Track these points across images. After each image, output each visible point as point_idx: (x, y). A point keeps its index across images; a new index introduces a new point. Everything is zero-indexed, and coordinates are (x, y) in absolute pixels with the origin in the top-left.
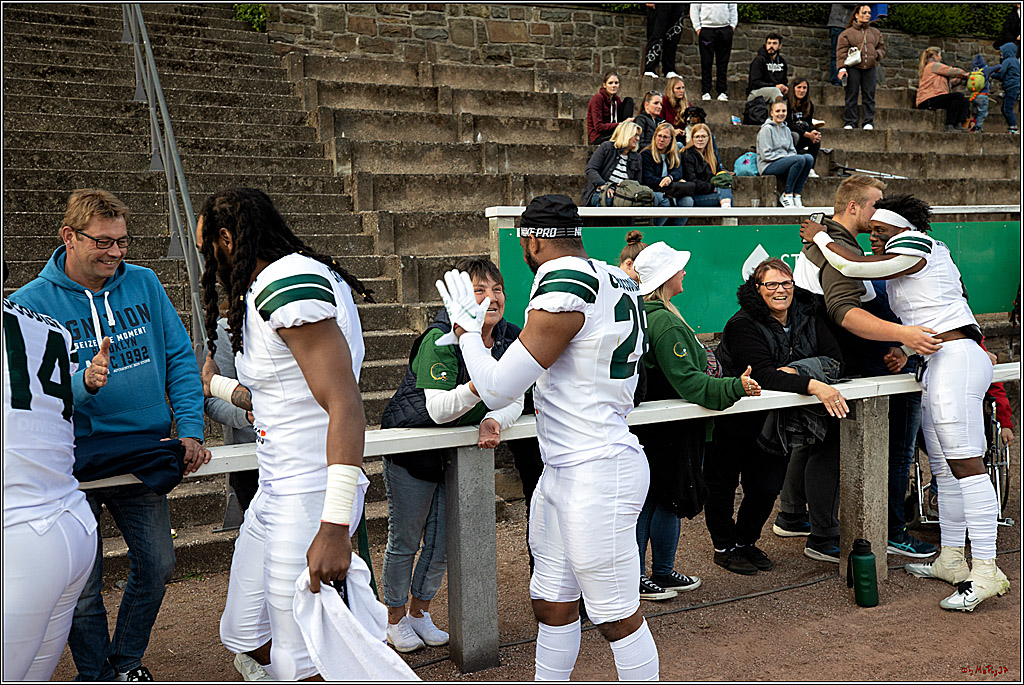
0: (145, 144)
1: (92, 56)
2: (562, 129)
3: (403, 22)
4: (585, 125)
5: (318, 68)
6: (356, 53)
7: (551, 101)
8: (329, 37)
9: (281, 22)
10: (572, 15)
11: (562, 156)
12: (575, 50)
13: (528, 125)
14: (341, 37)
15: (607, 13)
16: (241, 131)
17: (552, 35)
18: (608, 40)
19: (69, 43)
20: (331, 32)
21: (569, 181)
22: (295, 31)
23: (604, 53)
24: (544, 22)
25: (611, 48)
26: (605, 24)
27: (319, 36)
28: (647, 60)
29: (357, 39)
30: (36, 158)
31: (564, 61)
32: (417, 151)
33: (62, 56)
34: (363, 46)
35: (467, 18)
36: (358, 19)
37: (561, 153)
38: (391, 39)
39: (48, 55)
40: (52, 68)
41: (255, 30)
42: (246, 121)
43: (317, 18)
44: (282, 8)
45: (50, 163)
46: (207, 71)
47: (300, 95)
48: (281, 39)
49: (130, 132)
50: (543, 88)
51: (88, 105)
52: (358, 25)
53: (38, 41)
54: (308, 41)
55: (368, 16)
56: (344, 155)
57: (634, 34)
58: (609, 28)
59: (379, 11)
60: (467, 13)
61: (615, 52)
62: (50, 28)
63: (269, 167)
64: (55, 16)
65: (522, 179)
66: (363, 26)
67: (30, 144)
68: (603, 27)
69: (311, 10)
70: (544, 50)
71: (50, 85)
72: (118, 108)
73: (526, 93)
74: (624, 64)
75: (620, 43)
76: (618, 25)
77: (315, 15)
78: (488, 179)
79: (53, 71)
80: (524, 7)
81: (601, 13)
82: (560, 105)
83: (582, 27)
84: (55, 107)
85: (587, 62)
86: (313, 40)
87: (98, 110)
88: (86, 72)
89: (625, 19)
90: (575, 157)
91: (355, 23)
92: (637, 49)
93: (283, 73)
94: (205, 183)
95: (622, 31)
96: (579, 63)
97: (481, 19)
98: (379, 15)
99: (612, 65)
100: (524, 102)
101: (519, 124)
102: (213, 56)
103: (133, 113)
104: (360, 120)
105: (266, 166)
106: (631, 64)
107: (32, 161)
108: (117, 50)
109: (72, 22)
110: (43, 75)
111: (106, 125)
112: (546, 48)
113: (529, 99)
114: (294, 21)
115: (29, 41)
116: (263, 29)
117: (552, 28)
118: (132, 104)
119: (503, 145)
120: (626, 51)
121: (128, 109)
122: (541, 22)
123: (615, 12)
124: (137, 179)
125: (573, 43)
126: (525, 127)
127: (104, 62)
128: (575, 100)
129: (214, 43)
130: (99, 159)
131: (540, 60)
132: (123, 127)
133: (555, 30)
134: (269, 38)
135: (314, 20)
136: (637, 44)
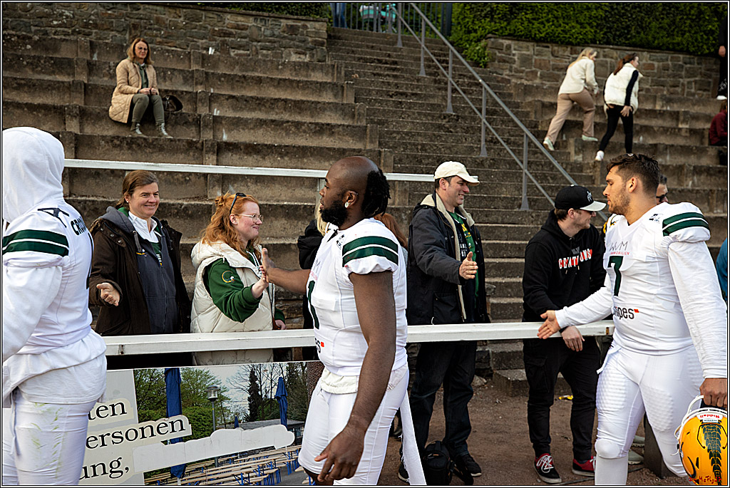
0: (466, 139)
1: (411, 85)
2: (691, 134)
3: (566, 62)
4: (707, 133)
5: (531, 92)
6: (537, 81)
7: (675, 116)
8: (522, 72)
9: (496, 62)
10: (670, 58)
11: (702, 153)
12: (670, 80)
13: (671, 133)
14: (529, 72)
15: (692, 56)
16: (509, 132)
17: (656, 71)
18: (691, 74)
19: (395, 77)
20: (524, 68)
21: (718, 170)
22: (504, 67)
23: (689, 83)
24: (652, 62)
25: (692, 79)
26: (690, 63)
27: (517, 71)
28: (720, 88)
29: (539, 73)
30: (419, 147)
31: (662, 88)
32: (617, 147)
33: (396, 84)
34: (542, 77)
35: (604, 59)
36: (540, 60)
37: (701, 151)
38: (559, 73)
39: (389, 84)
40: (396, 92)
41: (481, 67)
42: (506, 126)
43: (516, 60)
44: (498, 54)
45: (426, 151)
46: (470, 94)
47: (529, 109)
48: (497, 73)
49: (451, 132)
50: (663, 107)
51: (425, 115)
52: (540, 64)
53: (379, 75)
54: (511, 74)
55: (546, 58)
56: (579, 149)
57: (708, 70)
58: (692, 66)
59: (553, 55)
60: (605, 56)
61: (696, 82)
62: (380, 67)
63: (536, 156)
64: (378, 60)
65: (692, 168)
66: (543, 65)
67: (409, 139)
68: (688, 66)
69: (514, 55)
70: (650, 81)
71: (401, 102)
72: (440, 117)
73: (660, 111)
74: (700, 90)
75: (699, 76)
76: (698, 64)
77: (516, 58)
78: (671, 167)
79: (397, 94)
80: (640, 53)
81: (688, 56)
82: (681, 118)
83: (675, 65)
84: (409, 116)
85: (677, 89)
86: (513, 73)
87: (430, 118)
88: (413, 94)
89: (703, 60)
90: (709, 153)
91: (538, 62)
92: (710, 80)
93: (510, 95)
94: (509, 165)
95: (700, 68)
96: (672, 89)
97: (613, 60)
98: (552, 58)
99: (693, 90)
100: (659, 116)
101: (665, 131)
102: (468, 84)
103: (447, 120)
104: (575, 127)
105: (534, 154)
106: (705, 90)
107: (417, 149)
108: (418, 80)
109: (386, 63)
110: (391, 97)
111: (440, 127)
112: (652, 80)
113: (661, 114)
114: (504, 61)
115: (375, 75)
116: (486, 66)
117: (656, 66)
118: (447, 115)
119: (667, 145)
120: (703, 81)
121: (445, 118)
122: (650, 62)
123: (698, 55)
124: (476, 161)
125: (669, 76)
126: (668, 133)
127: (417, 88)
128: (691, 115)
129: (464, 76)
130: (450, 148)
131: (647, 87)
132: (448, 129)
133: (658, 67)
134: (490, 72)
135: (515, 61)
136: (710, 77)
